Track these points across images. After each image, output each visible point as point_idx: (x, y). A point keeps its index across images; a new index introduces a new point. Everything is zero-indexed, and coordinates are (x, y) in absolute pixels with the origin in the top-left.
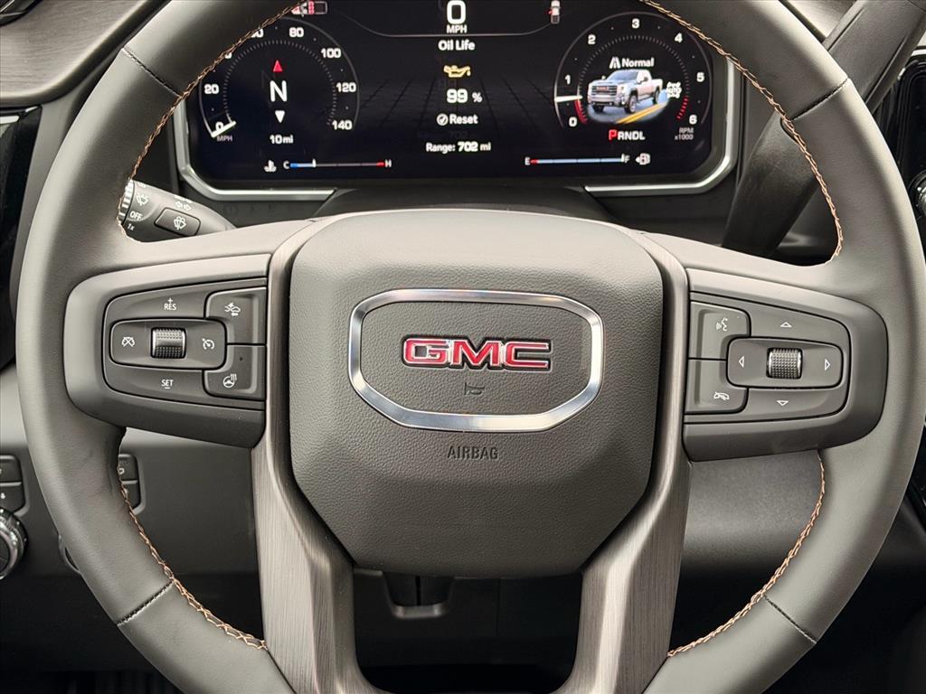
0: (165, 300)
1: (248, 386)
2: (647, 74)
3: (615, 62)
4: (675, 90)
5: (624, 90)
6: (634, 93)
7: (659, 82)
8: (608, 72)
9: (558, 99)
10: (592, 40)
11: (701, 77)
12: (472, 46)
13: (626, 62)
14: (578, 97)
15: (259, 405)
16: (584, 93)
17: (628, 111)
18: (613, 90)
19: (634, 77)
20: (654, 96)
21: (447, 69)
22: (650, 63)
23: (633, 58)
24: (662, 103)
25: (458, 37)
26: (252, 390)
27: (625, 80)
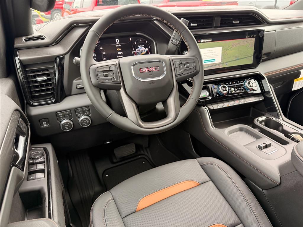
0: (104, 68)
1: (118, 80)
2: (143, 47)
3: (139, 46)
4: (147, 49)
5: (141, 50)
6: (142, 50)
7: (145, 48)
8: (138, 48)
9: (133, 52)
10: (136, 43)
11: (150, 47)
12: (120, 45)
13: (141, 46)
14: (135, 52)
15: (120, 83)
16: (136, 51)
17: (142, 53)
18: (139, 50)
19: (142, 48)
20: (144, 50)
21: (117, 49)
22: (143, 46)
23: (141, 45)
24: (146, 51)
25: (118, 44)
26: (119, 81)
27: (141, 48)
